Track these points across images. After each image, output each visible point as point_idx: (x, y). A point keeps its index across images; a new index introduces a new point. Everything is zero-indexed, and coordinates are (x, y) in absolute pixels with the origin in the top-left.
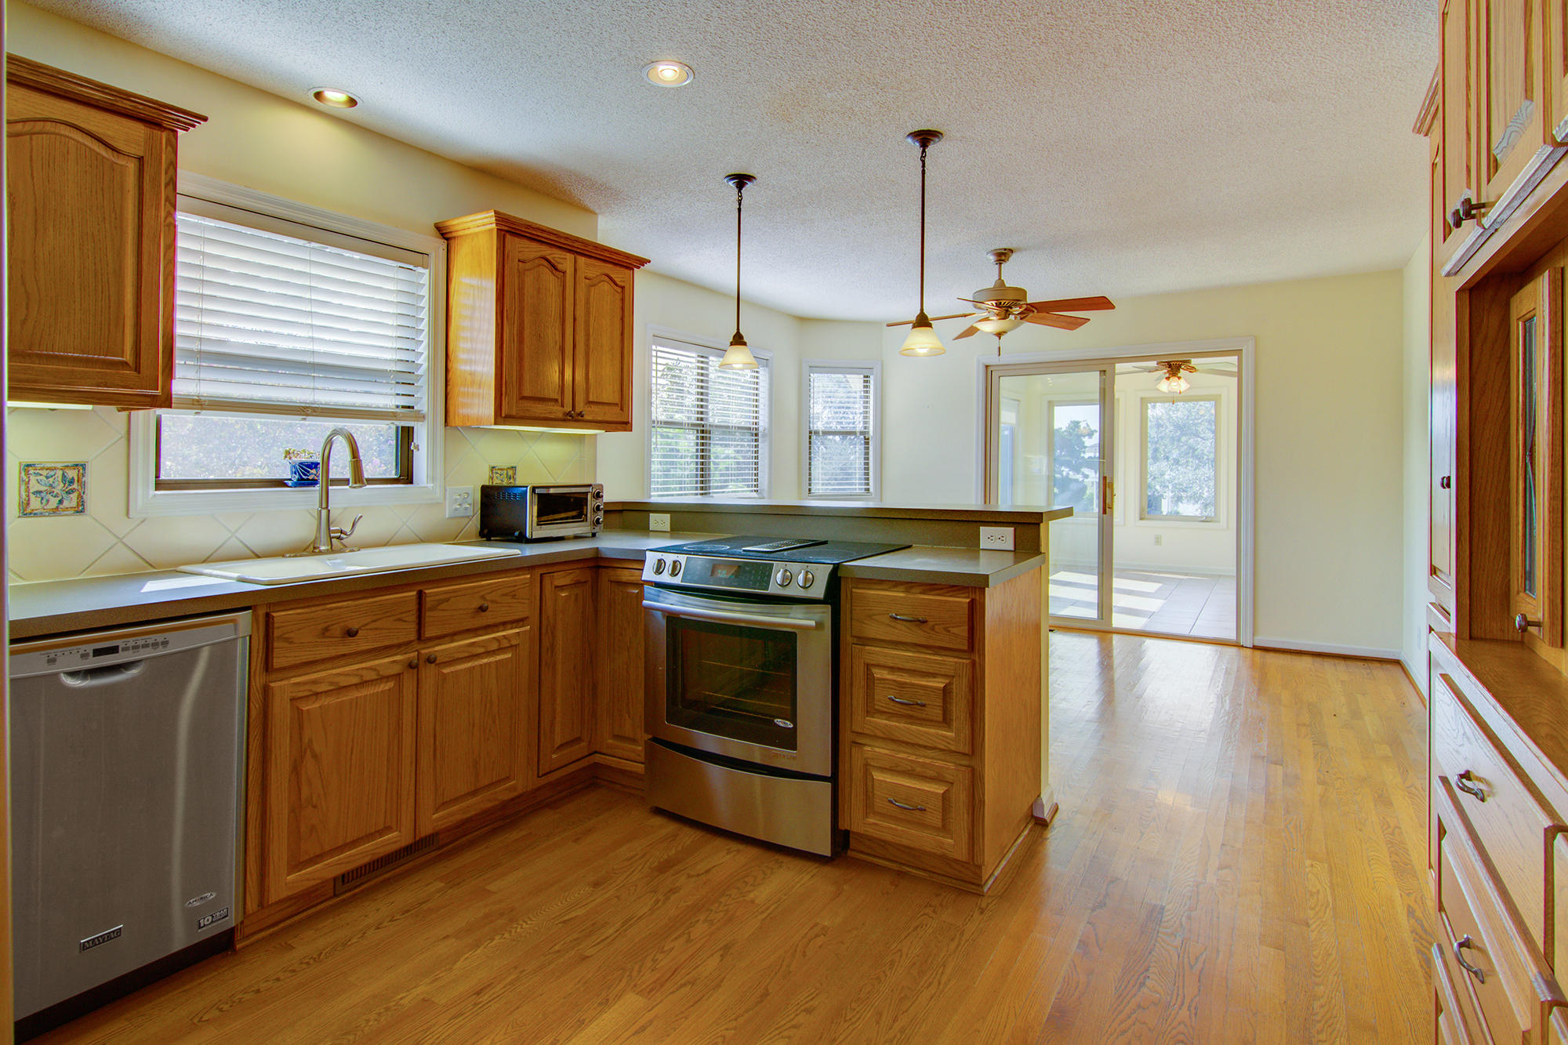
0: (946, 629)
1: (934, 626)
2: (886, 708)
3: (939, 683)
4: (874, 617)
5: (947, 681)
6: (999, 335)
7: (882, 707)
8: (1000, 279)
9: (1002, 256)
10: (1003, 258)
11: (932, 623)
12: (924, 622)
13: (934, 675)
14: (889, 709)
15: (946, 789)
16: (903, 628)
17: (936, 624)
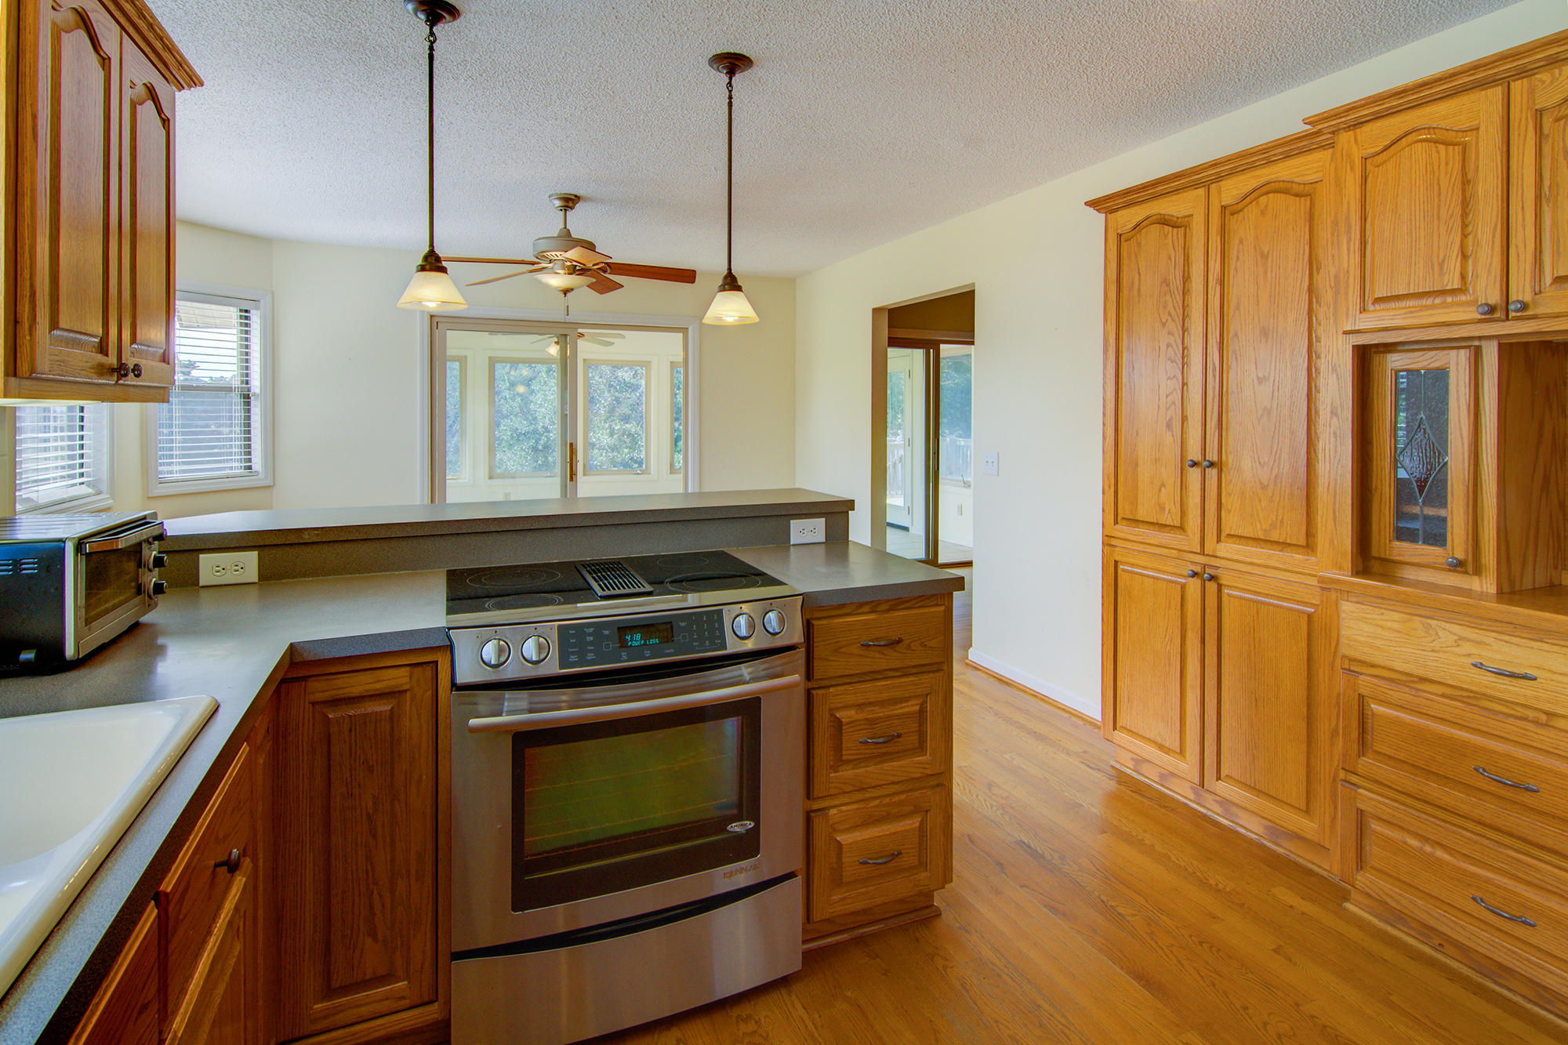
0: (923, 645)
1: (909, 644)
2: (857, 754)
3: (912, 707)
4: (843, 650)
5: (920, 701)
6: (566, 292)
7: (852, 755)
8: (565, 228)
9: (569, 202)
10: (571, 205)
11: (907, 642)
12: (900, 641)
13: (906, 699)
14: (860, 754)
15: (920, 819)
16: (878, 655)
17: (912, 642)
